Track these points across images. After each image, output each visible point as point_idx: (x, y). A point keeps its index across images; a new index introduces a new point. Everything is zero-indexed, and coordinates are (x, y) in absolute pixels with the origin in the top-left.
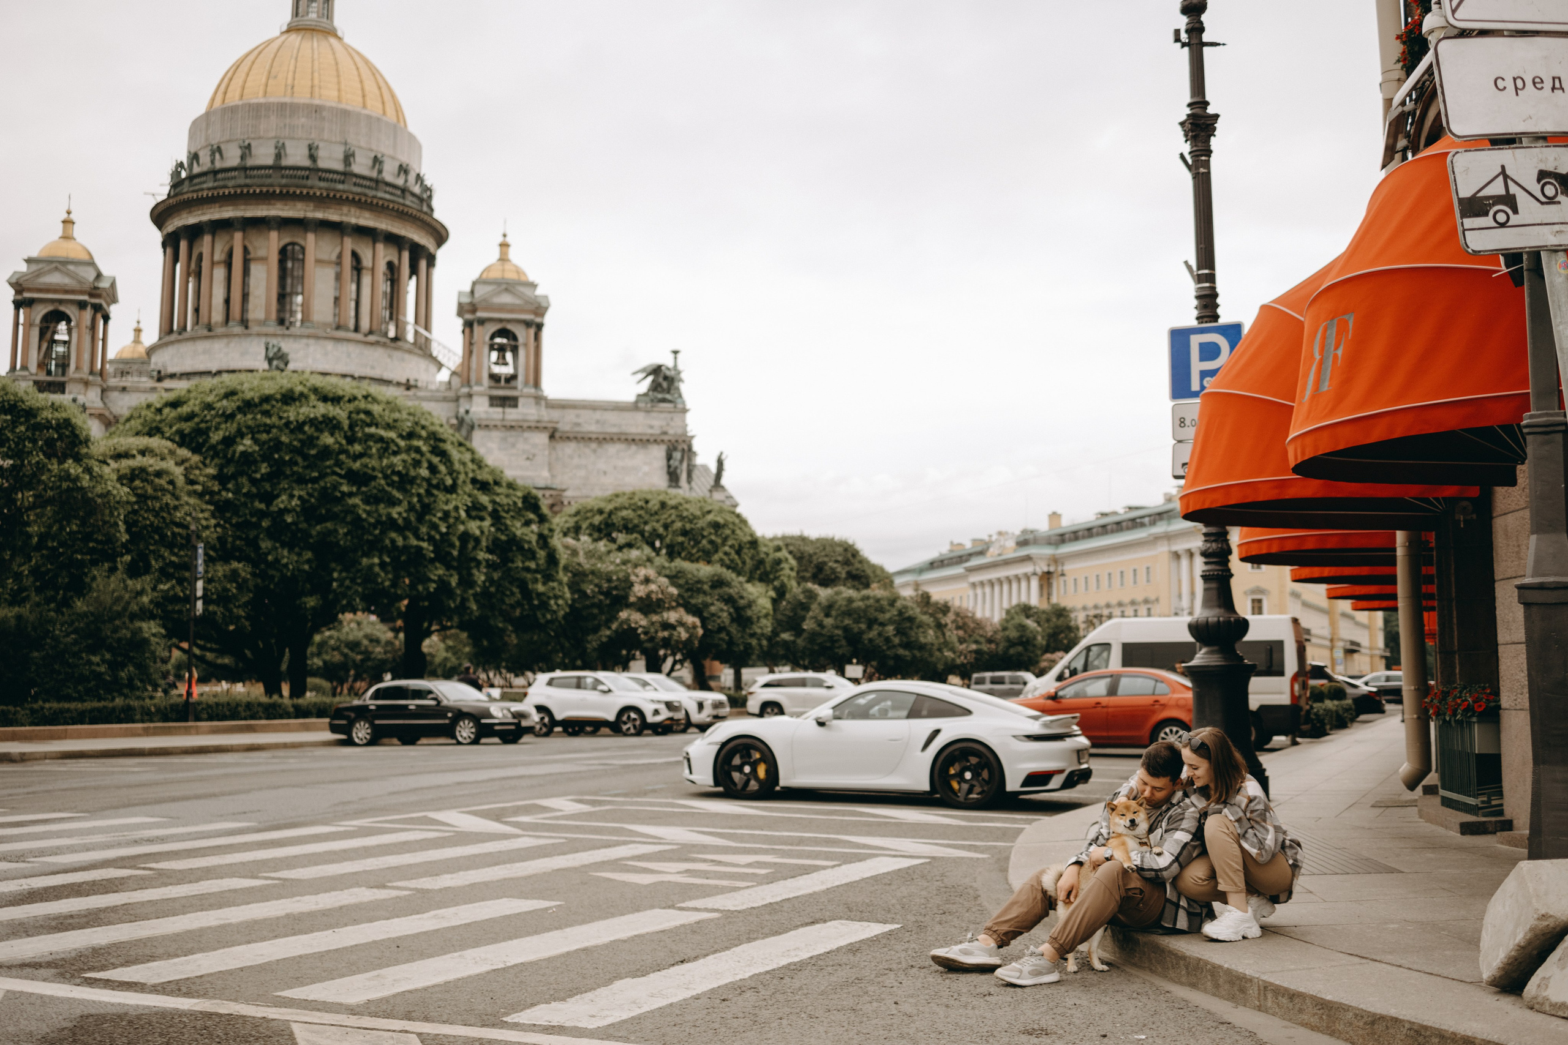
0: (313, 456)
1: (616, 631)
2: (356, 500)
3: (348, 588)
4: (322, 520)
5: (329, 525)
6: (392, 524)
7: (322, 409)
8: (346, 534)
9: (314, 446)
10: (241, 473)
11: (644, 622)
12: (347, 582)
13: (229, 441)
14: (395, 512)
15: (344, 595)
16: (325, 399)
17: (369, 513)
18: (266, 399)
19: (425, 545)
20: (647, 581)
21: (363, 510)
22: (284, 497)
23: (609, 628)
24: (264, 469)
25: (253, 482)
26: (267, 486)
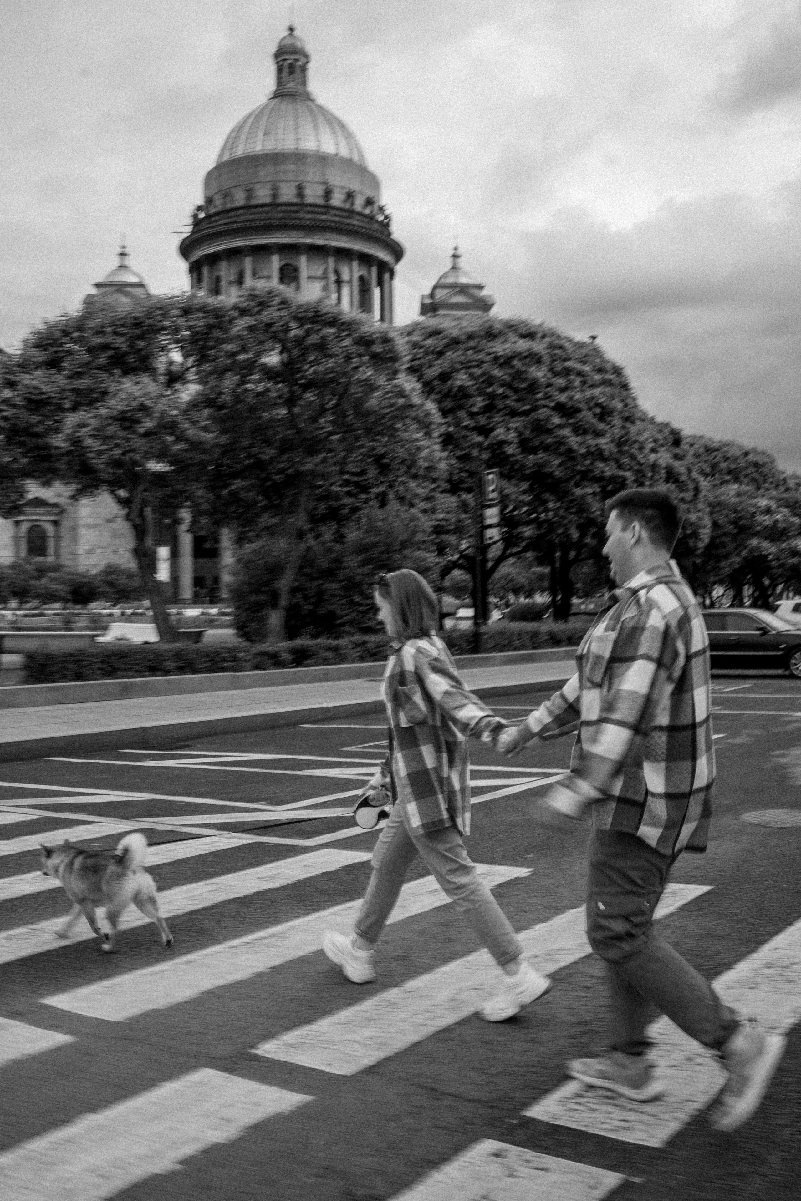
0: (524, 389)
1: (745, 559)
2: (566, 432)
3: (563, 517)
4: (534, 451)
5: (542, 456)
6: (599, 455)
7: (523, 345)
8: (560, 465)
9: (524, 380)
10: (460, 407)
11: (773, 549)
12: (561, 512)
13: (444, 377)
14: (602, 442)
15: (560, 525)
16: (523, 336)
17: (580, 444)
18: (471, 336)
19: (627, 474)
20: (768, 511)
21: (573, 441)
22: (500, 430)
23: (738, 555)
24: (479, 403)
25: (472, 415)
26: (482, 420)
